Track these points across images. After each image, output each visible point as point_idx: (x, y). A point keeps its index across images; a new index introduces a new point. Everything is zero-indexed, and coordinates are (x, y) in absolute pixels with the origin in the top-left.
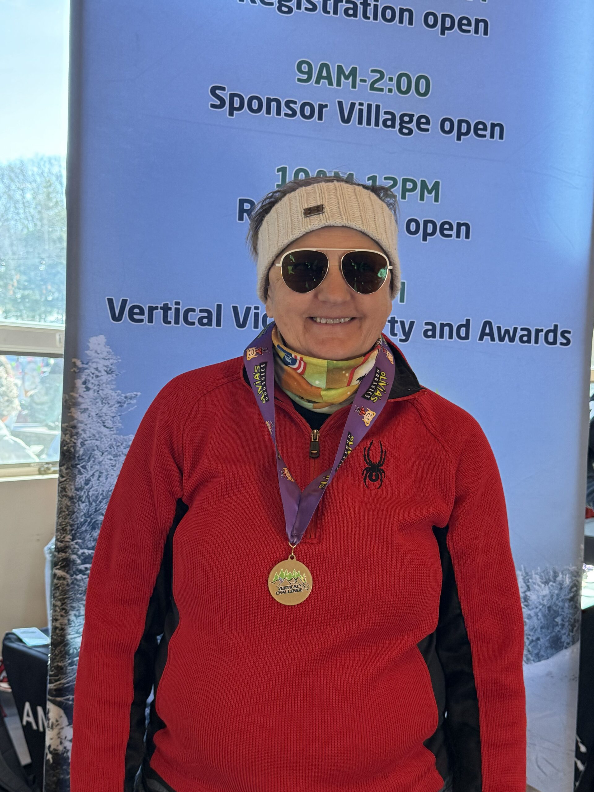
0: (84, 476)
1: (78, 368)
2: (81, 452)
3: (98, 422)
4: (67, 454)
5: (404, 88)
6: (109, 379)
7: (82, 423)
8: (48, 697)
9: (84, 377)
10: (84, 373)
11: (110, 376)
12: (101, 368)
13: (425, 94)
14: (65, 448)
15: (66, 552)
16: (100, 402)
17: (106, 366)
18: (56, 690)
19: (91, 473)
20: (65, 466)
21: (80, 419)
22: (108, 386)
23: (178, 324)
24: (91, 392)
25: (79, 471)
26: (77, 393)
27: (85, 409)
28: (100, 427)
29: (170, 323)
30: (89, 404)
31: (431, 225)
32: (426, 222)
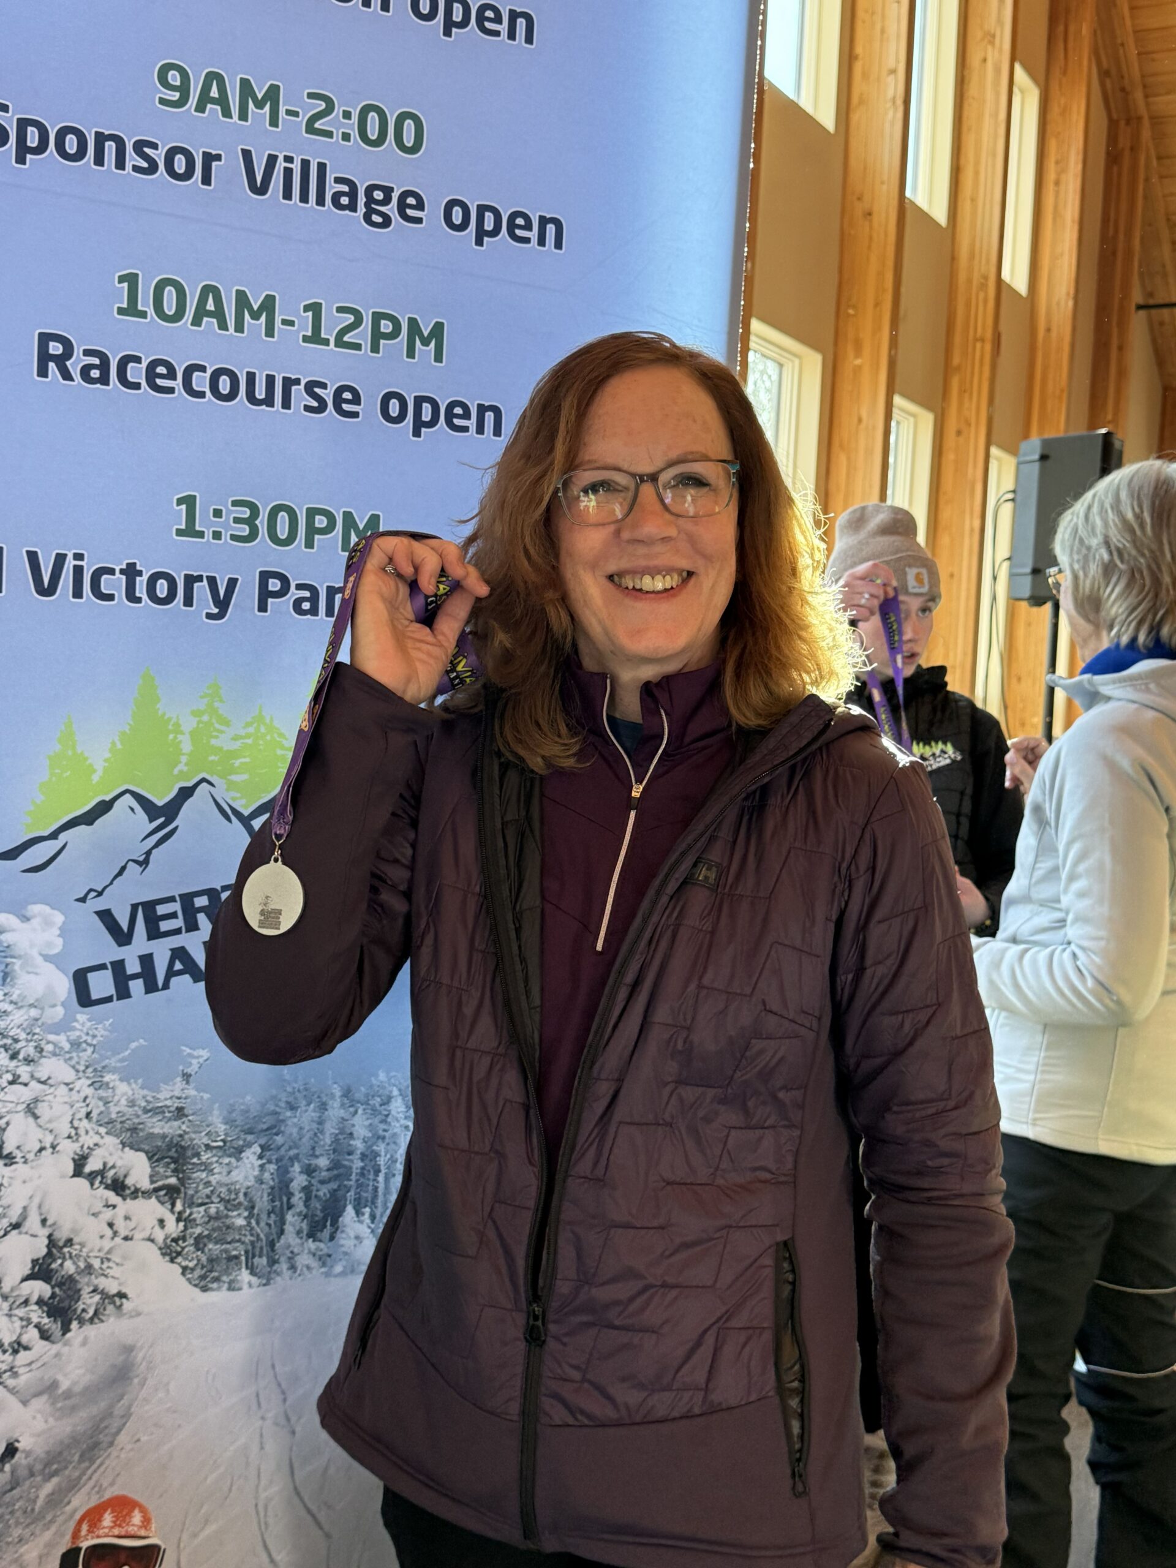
5: (373, 135)
13: (414, 149)
31: (428, 405)
32: (419, 401)
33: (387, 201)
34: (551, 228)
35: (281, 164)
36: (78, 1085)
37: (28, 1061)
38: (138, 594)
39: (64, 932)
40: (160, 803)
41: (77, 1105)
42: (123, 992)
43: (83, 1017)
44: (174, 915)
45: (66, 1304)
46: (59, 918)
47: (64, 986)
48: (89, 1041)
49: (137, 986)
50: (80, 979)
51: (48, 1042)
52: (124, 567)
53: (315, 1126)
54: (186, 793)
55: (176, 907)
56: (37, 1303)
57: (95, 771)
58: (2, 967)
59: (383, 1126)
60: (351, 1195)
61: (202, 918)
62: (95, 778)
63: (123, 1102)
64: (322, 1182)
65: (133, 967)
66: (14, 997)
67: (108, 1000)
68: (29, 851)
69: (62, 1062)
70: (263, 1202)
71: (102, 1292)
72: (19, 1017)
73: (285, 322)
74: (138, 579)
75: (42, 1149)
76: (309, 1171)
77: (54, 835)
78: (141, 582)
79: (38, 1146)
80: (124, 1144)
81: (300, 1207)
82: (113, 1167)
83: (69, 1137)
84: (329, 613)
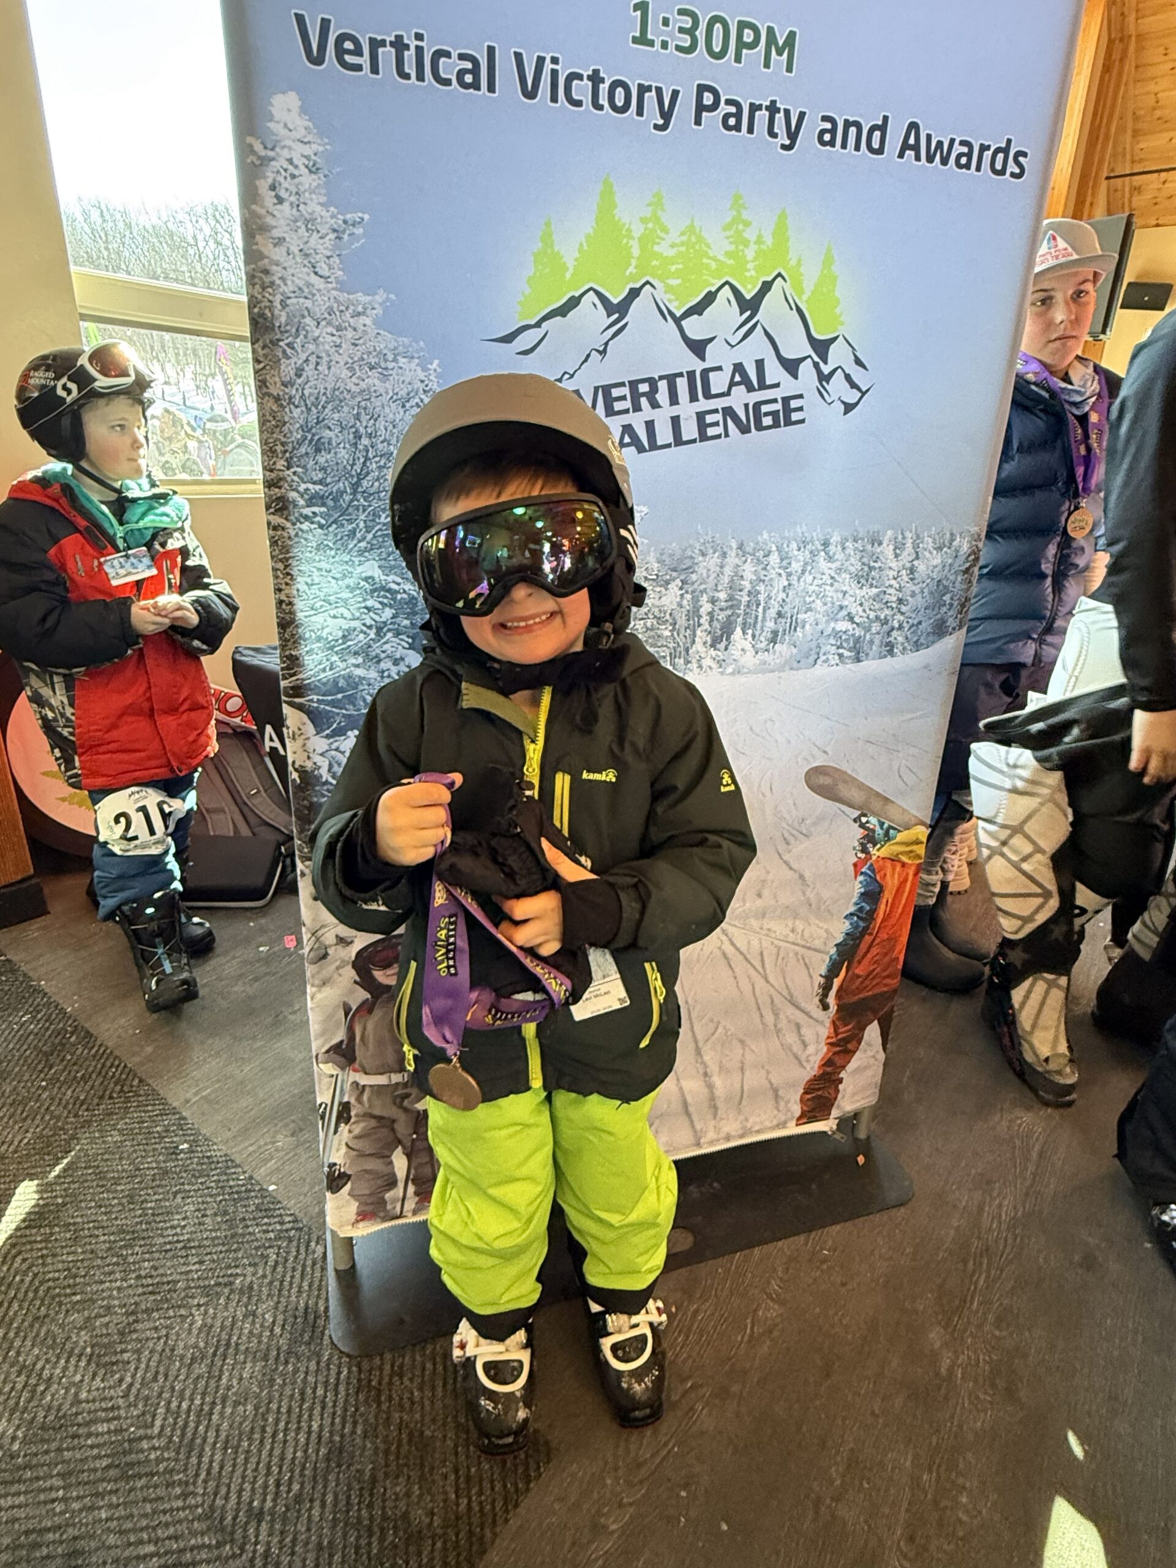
0: (293, 361)
1: (260, 158)
2: (283, 319)
3: (305, 266)
4: (261, 320)
6: (314, 184)
7: (277, 265)
8: (283, 698)
9: (271, 177)
10: (271, 168)
11: (313, 176)
12: (299, 161)
14: (256, 310)
15: (280, 488)
16: (303, 227)
17: (305, 157)
18: (292, 688)
19: (303, 357)
20: (260, 343)
21: (275, 258)
22: (314, 196)
23: (423, 80)
24: (286, 205)
25: (284, 352)
26: (263, 207)
27: (279, 238)
28: (308, 274)
29: (407, 77)
30: (286, 228)
53: (718, 569)
59: (764, 572)
60: (740, 620)
64: (721, 610)
70: (682, 621)
74: (601, 86)
76: (713, 601)
78: (604, 89)
81: (706, 626)
84: (750, 130)
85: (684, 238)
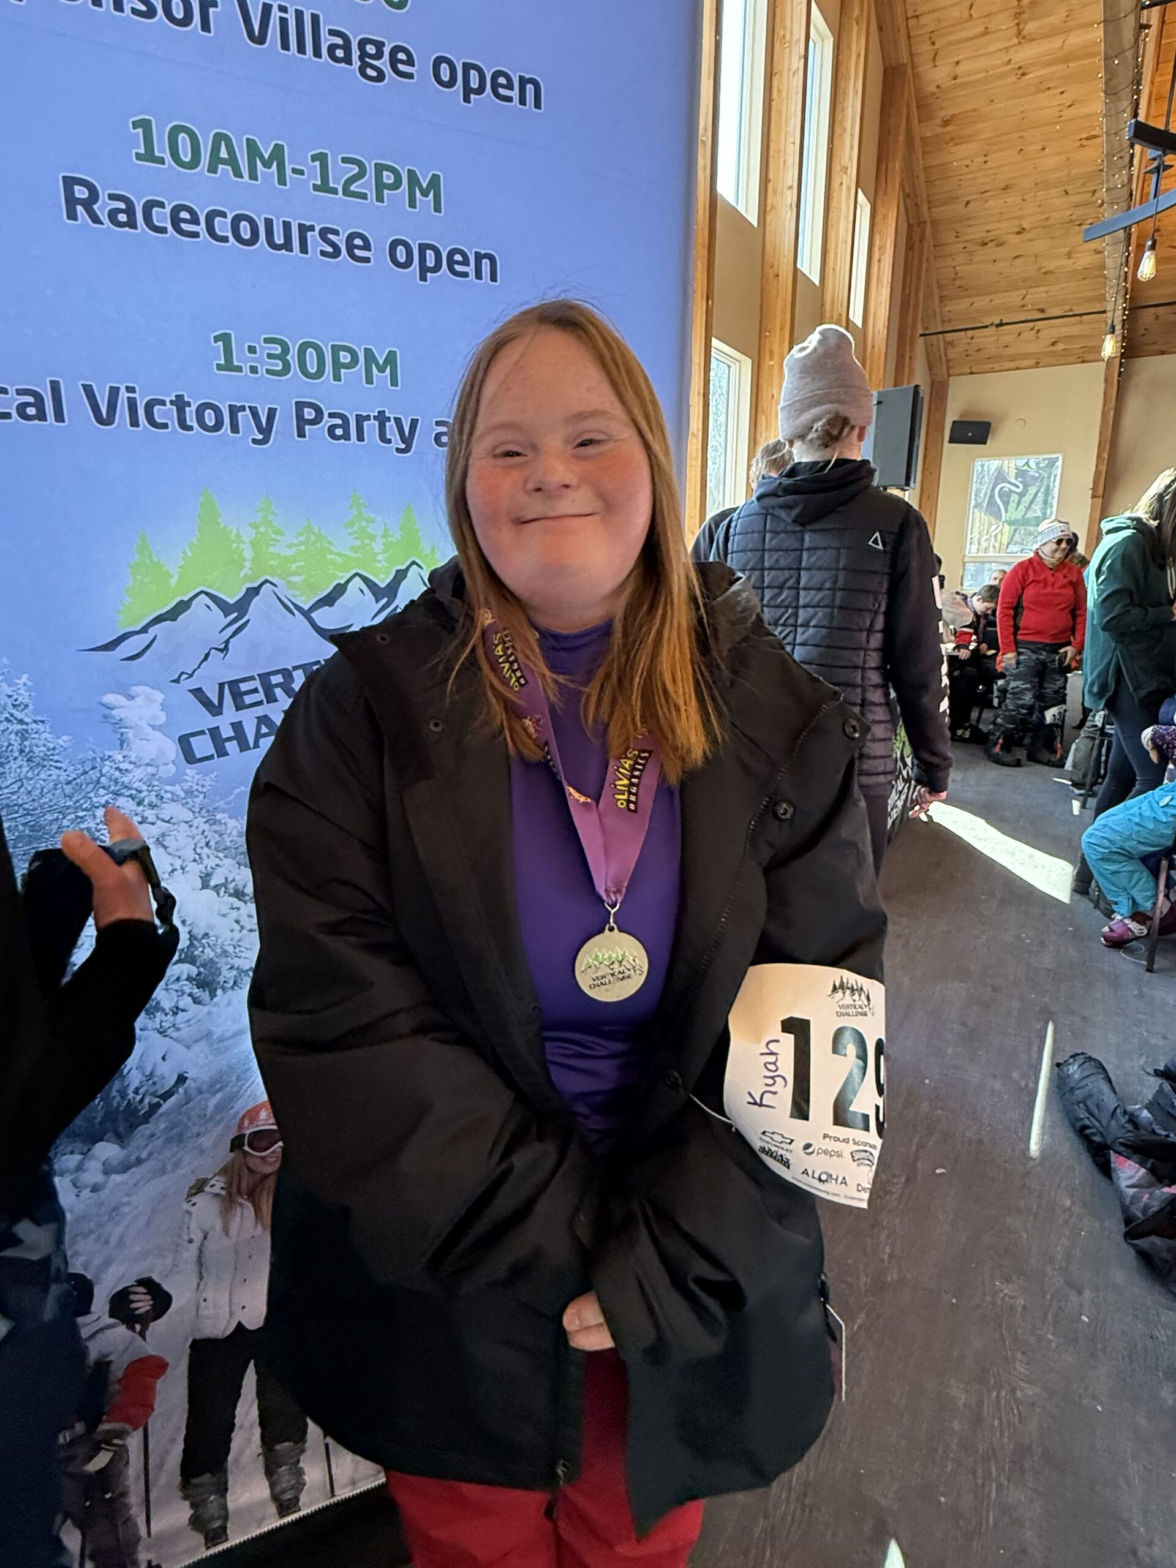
31: (432, 252)
32: (423, 248)
33: (379, 55)
34: (530, 88)
35: (276, 14)
36: (195, 823)
37: (152, 806)
38: (189, 423)
39: (164, 707)
40: (232, 602)
41: (198, 837)
42: (222, 752)
43: (190, 771)
44: (255, 691)
45: (211, 978)
46: (159, 697)
47: (172, 749)
48: (200, 788)
49: (232, 747)
50: (184, 742)
51: (166, 792)
52: (174, 398)
54: (253, 592)
55: (256, 684)
56: (187, 980)
57: (172, 576)
58: (119, 736)
61: (278, 692)
62: (173, 582)
63: (235, 833)
65: (227, 732)
66: (133, 759)
67: (211, 757)
68: (126, 642)
69: (180, 805)
71: (238, 968)
72: (138, 773)
73: (294, 171)
74: (187, 409)
75: (173, 871)
77: (144, 630)
78: (191, 412)
79: (170, 868)
80: (239, 864)
82: (233, 880)
83: (195, 860)
84: (360, 438)
85: (303, 539)
